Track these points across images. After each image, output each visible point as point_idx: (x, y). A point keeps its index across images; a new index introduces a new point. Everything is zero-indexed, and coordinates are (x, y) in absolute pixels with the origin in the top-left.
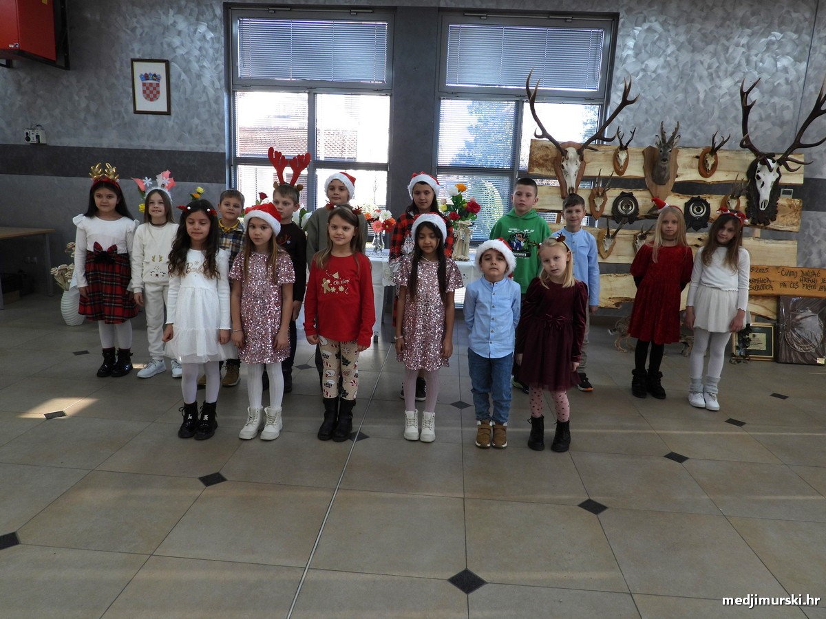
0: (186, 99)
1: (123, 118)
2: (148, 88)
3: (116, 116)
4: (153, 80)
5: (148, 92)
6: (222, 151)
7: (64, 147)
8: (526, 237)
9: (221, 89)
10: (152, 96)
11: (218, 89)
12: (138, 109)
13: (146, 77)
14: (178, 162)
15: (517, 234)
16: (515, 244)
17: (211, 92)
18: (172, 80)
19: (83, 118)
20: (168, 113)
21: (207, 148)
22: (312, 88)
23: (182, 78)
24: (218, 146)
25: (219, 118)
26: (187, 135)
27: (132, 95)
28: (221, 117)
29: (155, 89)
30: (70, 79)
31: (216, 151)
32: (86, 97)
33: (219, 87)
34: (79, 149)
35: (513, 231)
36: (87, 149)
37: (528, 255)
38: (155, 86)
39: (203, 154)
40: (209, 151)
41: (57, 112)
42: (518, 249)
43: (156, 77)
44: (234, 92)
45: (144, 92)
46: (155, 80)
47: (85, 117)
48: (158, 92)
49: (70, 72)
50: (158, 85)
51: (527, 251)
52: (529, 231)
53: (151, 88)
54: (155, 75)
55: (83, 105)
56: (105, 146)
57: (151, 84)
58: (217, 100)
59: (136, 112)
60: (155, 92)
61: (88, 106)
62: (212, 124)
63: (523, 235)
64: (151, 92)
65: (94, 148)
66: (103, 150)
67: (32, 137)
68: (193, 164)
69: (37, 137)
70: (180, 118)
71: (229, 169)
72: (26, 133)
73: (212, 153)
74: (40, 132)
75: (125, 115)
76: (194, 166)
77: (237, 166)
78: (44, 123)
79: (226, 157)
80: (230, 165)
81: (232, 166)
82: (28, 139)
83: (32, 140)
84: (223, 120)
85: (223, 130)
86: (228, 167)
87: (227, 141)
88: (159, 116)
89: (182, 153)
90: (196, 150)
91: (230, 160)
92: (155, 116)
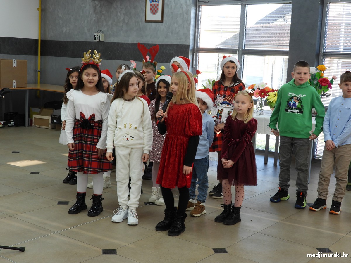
0: (172, 12)
1: (140, 25)
2: (153, 7)
3: (136, 24)
5: (153, 9)
6: (187, 44)
7: (111, 43)
8: (300, 99)
10: (154, 11)
14: (164, 51)
15: (294, 97)
16: (292, 104)
17: (185, 7)
19: (121, 26)
20: (162, 21)
21: (180, 42)
22: (244, 1)
24: (186, 41)
25: (187, 23)
26: (170, 34)
27: (145, 11)
28: (189, 23)
29: (156, 7)
31: (184, 44)
32: (123, 14)
33: (189, 4)
34: (118, 44)
35: (291, 95)
36: (122, 43)
37: (301, 112)
38: (156, 5)
39: (177, 45)
40: (181, 44)
41: (110, 22)
42: (294, 107)
44: (199, 6)
45: (151, 9)
46: (157, 2)
47: (122, 25)
48: (158, 9)
50: (158, 5)
51: (300, 109)
52: (302, 96)
55: (122, 18)
56: (130, 42)
57: (154, 5)
59: (146, 21)
60: (156, 9)
61: (124, 19)
62: (184, 27)
63: (298, 98)
65: (125, 43)
66: (129, 44)
67: (97, 37)
68: (172, 52)
69: (99, 37)
70: (167, 24)
71: (192, 56)
72: (95, 35)
73: (183, 45)
74: (101, 35)
75: (141, 23)
76: (172, 53)
77: (198, 54)
78: (104, 29)
79: (191, 48)
80: (193, 53)
81: (194, 53)
82: (95, 39)
83: (97, 39)
84: (189, 25)
85: (189, 30)
86: (192, 54)
87: (191, 37)
88: (157, 23)
89: (167, 45)
90: (174, 43)
91: (193, 50)
92: (155, 23)
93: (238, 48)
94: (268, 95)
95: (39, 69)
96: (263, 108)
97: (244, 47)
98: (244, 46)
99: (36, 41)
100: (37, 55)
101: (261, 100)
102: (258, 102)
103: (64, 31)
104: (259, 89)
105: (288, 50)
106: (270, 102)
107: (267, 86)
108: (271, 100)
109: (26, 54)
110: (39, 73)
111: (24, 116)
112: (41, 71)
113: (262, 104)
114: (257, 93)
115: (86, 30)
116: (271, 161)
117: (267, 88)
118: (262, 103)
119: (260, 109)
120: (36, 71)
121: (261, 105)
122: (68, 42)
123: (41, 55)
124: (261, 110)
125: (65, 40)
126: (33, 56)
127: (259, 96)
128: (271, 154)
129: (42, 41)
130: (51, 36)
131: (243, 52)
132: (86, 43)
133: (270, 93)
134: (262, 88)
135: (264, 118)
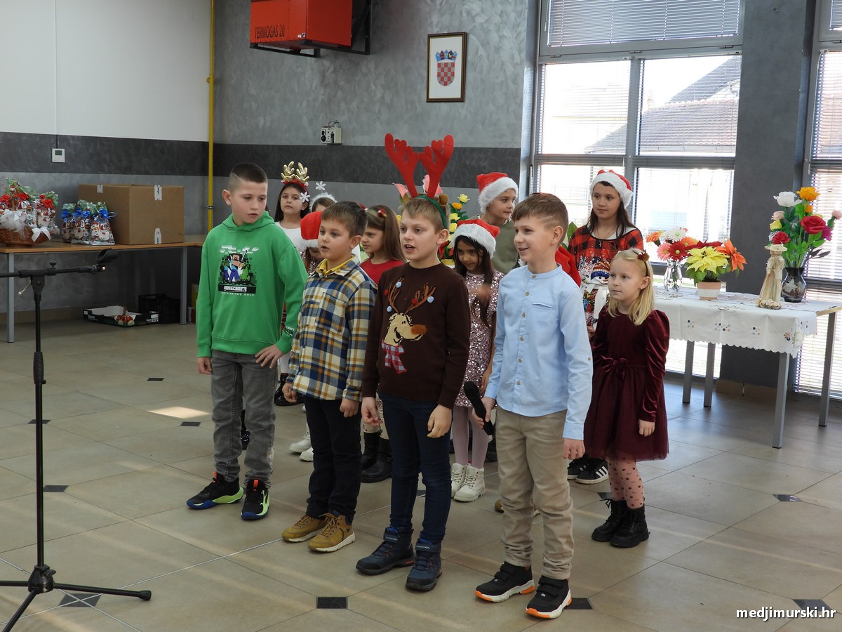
0: (482, 80)
1: (416, 108)
2: (443, 70)
3: (409, 106)
4: (449, 58)
5: (442, 74)
6: (516, 147)
7: (357, 147)
9: (521, 64)
10: (446, 79)
11: (517, 64)
12: (430, 97)
13: (442, 56)
14: (467, 163)
17: (510, 69)
18: (469, 58)
19: (377, 111)
20: (462, 100)
21: (500, 143)
22: (637, 53)
23: (479, 53)
24: (513, 139)
25: (516, 103)
26: (480, 127)
27: (426, 79)
28: (518, 101)
29: (449, 70)
30: (369, 64)
31: (510, 146)
32: (382, 85)
33: (519, 62)
34: (371, 148)
38: (449, 66)
40: (502, 146)
41: (354, 105)
43: (452, 55)
44: (541, 66)
45: (439, 75)
46: (450, 59)
47: (379, 110)
48: (453, 74)
49: (369, 57)
50: (453, 65)
53: (446, 70)
54: (451, 53)
55: (379, 95)
57: (446, 65)
58: (518, 80)
59: (429, 101)
60: (449, 74)
61: (383, 97)
62: (508, 110)
64: (446, 75)
67: (328, 136)
68: (484, 164)
69: (332, 135)
70: (474, 105)
71: (525, 171)
72: (323, 132)
73: (506, 149)
74: (336, 130)
75: (418, 105)
76: (485, 167)
77: (539, 167)
78: (342, 119)
79: (523, 154)
80: (529, 165)
81: (531, 165)
82: (324, 139)
83: (327, 139)
84: (520, 105)
85: (519, 118)
86: (525, 167)
87: (525, 133)
88: (451, 103)
89: (473, 150)
90: (489, 146)
91: (529, 159)
92: (448, 103)
93: (624, 154)
94: (690, 255)
95: (210, 203)
96: (678, 283)
97: (637, 151)
98: (637, 148)
99: (204, 145)
100: (206, 174)
101: (674, 266)
102: (669, 270)
103: (261, 124)
104: (670, 241)
105: (733, 155)
106: (694, 269)
107: (688, 235)
108: (696, 266)
109: (184, 173)
110: (210, 212)
111: (178, 302)
112: (214, 208)
113: (677, 274)
114: (666, 251)
115: (305, 121)
116: (697, 397)
117: (686, 239)
118: (676, 271)
119: (671, 286)
120: (204, 208)
121: (674, 276)
122: (268, 146)
123: (215, 174)
124: (675, 286)
125: (263, 143)
126: (198, 178)
127: (670, 256)
128: (698, 381)
129: (215, 145)
130: (235, 135)
131: (636, 162)
132: (306, 147)
133: (694, 251)
134: (675, 239)
135: (681, 305)
